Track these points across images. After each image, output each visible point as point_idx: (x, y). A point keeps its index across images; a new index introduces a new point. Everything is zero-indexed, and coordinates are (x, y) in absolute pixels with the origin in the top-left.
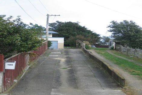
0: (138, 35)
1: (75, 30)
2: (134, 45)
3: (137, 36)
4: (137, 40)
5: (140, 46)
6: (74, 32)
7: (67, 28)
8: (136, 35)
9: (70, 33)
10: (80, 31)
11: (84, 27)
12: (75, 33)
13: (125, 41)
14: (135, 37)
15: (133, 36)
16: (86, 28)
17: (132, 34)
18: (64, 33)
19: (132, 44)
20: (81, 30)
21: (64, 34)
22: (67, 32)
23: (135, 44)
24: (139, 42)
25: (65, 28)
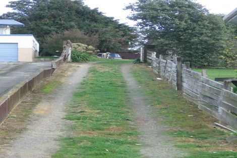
0: (197, 28)
1: (74, 17)
2: (188, 52)
3: (193, 29)
4: (195, 39)
5: (203, 53)
6: (70, 21)
7: (54, 12)
8: (192, 27)
9: (61, 25)
10: (84, 20)
11: (95, 10)
12: (73, 23)
13: (167, 42)
14: (190, 31)
15: (185, 30)
16: (101, 13)
17: (183, 24)
18: (45, 24)
19: (185, 49)
20: (88, 18)
21: (45, 27)
22: (54, 21)
23: (190, 49)
24: (201, 44)
25: (49, 14)
